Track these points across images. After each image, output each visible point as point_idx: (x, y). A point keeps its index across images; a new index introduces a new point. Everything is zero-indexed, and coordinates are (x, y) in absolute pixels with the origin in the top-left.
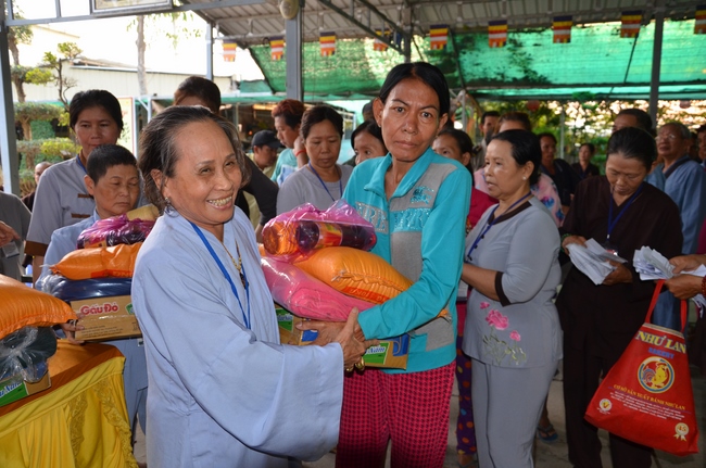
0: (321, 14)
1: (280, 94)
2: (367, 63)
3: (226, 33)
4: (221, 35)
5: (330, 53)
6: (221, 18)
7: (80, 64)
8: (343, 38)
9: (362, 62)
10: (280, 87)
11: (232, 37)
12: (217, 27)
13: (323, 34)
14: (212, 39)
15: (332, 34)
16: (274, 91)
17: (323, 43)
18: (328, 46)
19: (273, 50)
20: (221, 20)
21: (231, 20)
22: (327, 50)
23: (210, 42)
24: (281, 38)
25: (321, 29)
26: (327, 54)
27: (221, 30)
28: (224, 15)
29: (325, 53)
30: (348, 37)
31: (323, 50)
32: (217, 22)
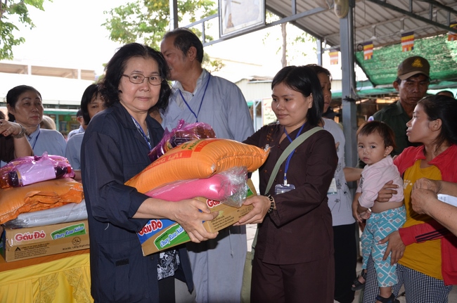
0: (402, 19)
1: (379, 87)
2: (449, 54)
3: (332, 45)
4: (328, 47)
5: (410, 48)
6: (328, 34)
7: (253, 80)
8: (426, 36)
9: (444, 54)
10: (378, 82)
11: (335, 47)
12: (325, 41)
13: (404, 35)
14: (322, 50)
15: (411, 33)
16: (375, 85)
17: (404, 41)
18: (408, 43)
19: (365, 53)
20: (328, 36)
21: (334, 35)
22: (407, 47)
23: (320, 52)
24: (370, 43)
25: (402, 31)
26: (408, 50)
27: (328, 43)
28: (329, 32)
29: (405, 49)
30: (429, 35)
31: (404, 47)
32: (325, 37)
